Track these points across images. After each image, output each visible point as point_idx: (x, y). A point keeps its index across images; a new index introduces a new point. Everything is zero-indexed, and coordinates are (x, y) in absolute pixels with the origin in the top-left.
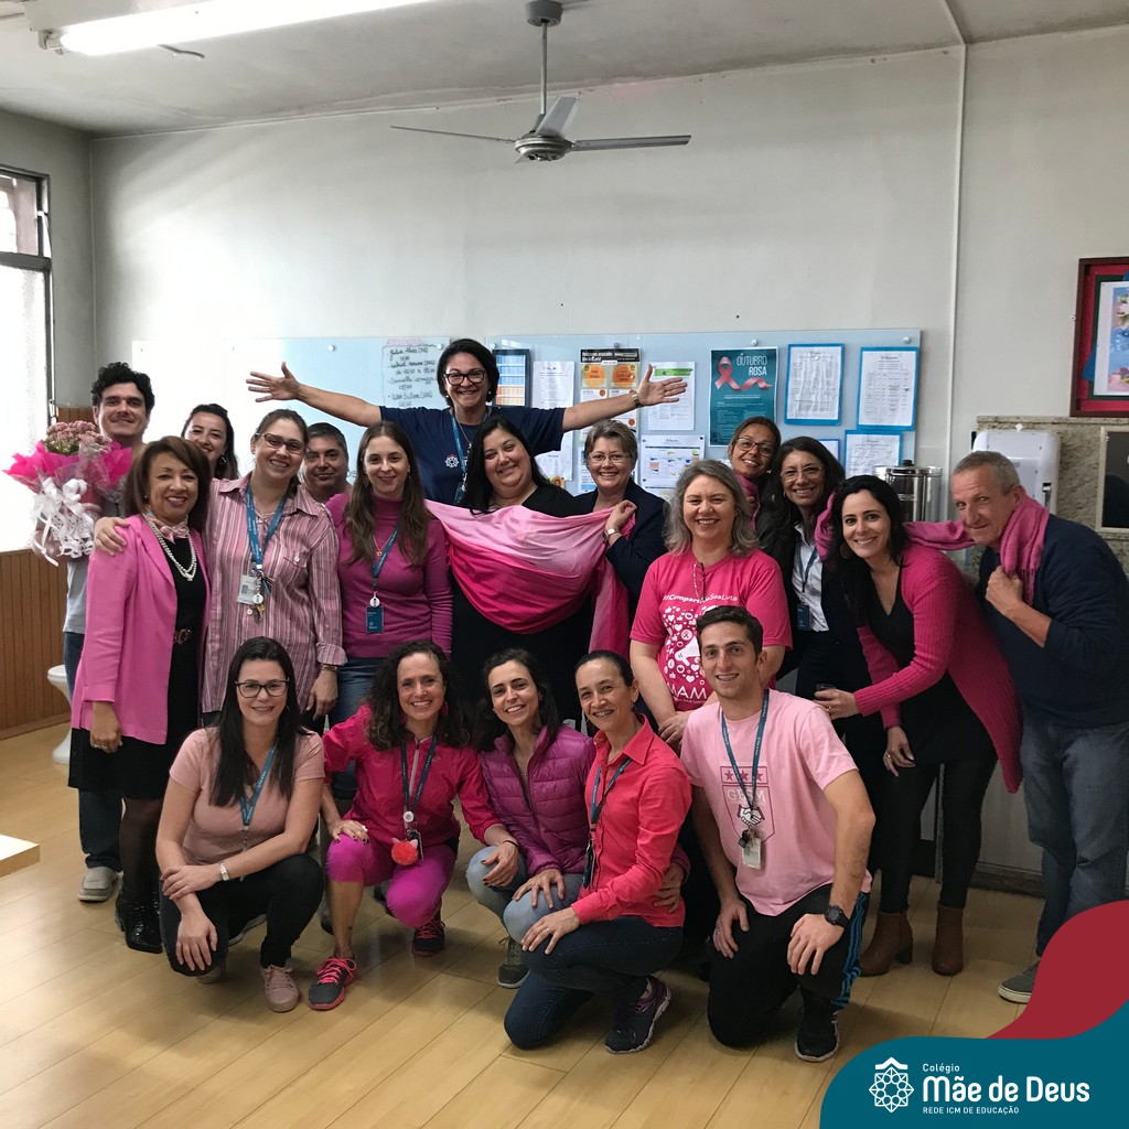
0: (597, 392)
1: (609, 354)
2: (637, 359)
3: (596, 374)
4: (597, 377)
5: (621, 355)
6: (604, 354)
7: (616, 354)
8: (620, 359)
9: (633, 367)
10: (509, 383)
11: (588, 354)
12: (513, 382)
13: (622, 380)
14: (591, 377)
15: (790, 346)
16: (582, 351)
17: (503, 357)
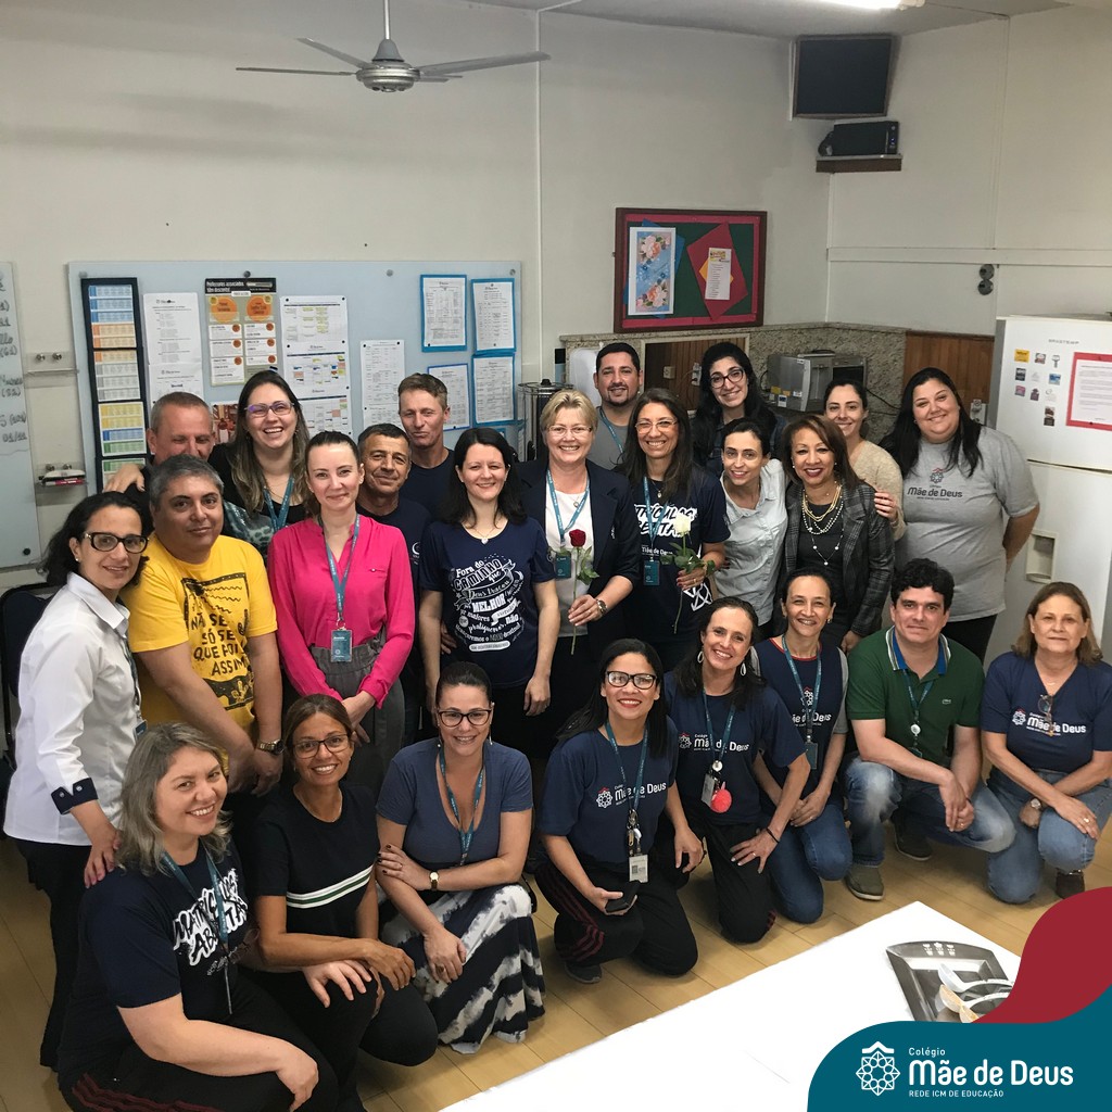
0: (229, 328)
1: (240, 284)
2: (273, 289)
3: (224, 307)
4: (229, 310)
5: (254, 284)
6: (233, 284)
7: (249, 284)
8: (254, 290)
9: (268, 298)
10: (109, 319)
11: (213, 285)
12: (116, 319)
13: (257, 313)
14: (220, 310)
15: (422, 277)
16: (207, 280)
17: (97, 288)
